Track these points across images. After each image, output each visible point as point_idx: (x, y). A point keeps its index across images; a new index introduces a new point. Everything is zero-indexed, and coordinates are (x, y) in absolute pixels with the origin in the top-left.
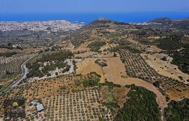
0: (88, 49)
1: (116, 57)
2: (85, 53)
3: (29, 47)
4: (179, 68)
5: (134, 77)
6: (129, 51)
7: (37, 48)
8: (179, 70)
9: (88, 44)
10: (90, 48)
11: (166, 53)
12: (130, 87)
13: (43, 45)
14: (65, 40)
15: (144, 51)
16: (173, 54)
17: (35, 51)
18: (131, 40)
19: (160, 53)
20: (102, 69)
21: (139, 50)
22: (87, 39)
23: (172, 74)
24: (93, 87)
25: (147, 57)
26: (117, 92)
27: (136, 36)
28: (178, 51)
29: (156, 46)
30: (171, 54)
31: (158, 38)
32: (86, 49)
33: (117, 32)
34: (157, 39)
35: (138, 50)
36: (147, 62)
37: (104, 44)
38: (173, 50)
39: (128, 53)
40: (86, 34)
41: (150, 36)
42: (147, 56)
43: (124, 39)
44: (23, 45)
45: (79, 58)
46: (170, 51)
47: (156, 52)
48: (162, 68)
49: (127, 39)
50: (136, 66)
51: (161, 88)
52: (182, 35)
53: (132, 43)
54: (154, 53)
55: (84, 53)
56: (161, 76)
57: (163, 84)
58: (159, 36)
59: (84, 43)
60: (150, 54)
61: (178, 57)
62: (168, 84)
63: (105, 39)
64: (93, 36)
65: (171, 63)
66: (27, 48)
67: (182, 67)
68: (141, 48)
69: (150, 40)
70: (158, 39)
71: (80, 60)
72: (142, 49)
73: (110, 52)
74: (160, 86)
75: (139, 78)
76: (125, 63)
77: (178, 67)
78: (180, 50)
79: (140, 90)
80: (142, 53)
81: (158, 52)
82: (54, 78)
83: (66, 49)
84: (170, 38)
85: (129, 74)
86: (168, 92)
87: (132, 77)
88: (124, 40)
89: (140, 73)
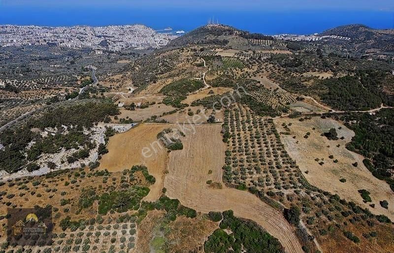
0: (160, 98)
1: (215, 123)
2: (150, 108)
3: (35, 87)
4: (366, 163)
5: (237, 188)
6: (248, 109)
7: (51, 89)
8: (365, 168)
9: (164, 85)
10: (165, 96)
11: (339, 117)
12: (219, 220)
13: (66, 83)
14: (120, 72)
15: (285, 111)
16: (355, 121)
17: (45, 98)
18: (265, 77)
19: (323, 117)
20: (167, 158)
21: (274, 107)
22: (166, 71)
23: (343, 181)
24: (124, 214)
25: (288, 127)
26: (182, 232)
27: (279, 70)
28: (371, 114)
29: (318, 98)
30: (350, 122)
31: (327, 75)
32: (154, 99)
33: (238, 58)
34: (325, 78)
35: (270, 107)
36: (283, 143)
37: (199, 85)
38: (357, 110)
39: (245, 113)
40: (166, 60)
41: (309, 71)
42: (290, 124)
43: (249, 75)
44: (22, 82)
45: (127, 122)
46: (349, 114)
47: (315, 115)
48: (320, 161)
49: (255, 76)
50: (253, 153)
51: (304, 227)
52: (387, 71)
53: (263, 86)
54: (308, 117)
55: (146, 109)
56: (310, 188)
57: (311, 214)
58: (332, 71)
59: (155, 82)
60: (300, 118)
61: (367, 129)
62: (326, 214)
63: (204, 74)
64: (181, 64)
65: (348, 147)
66: (28, 89)
67: (374, 159)
68: (279, 102)
69: (306, 81)
70: (327, 79)
71: (129, 126)
72: (281, 104)
73: (206, 108)
74: (301, 221)
75: (252, 191)
76: (229, 141)
77: (363, 158)
78: (377, 112)
79: (242, 231)
80: (280, 115)
81: (319, 115)
82: (41, 176)
83: (114, 95)
84: (356, 78)
85: (227, 178)
86: (320, 242)
87: (232, 186)
88: (248, 77)
89: (258, 176)
